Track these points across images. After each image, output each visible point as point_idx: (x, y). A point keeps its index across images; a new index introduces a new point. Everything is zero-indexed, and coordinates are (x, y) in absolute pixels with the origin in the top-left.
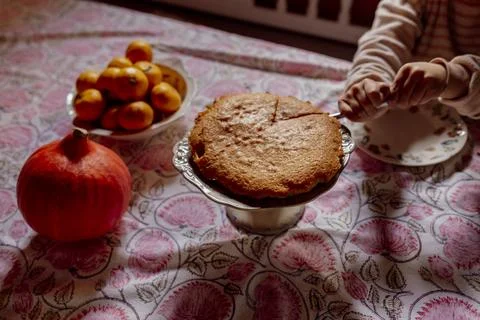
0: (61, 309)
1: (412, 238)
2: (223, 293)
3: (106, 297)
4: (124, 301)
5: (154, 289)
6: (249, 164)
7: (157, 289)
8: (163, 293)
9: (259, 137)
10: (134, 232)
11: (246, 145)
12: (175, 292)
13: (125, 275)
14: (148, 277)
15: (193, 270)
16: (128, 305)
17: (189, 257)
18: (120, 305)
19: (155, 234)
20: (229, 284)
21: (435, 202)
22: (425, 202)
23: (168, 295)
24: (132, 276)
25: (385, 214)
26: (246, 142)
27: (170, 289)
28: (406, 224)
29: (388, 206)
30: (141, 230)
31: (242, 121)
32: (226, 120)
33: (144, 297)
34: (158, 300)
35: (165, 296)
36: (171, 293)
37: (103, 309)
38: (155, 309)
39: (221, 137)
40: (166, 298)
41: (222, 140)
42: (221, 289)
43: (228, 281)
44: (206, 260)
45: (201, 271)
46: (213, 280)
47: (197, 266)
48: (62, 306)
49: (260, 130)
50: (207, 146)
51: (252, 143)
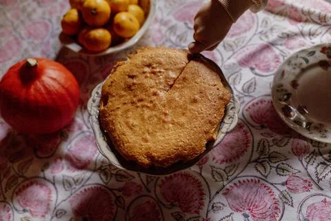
0: (20, 176)
1: (277, 208)
2: (113, 202)
3: (45, 178)
4: (54, 184)
5: (73, 182)
6: (131, 127)
7: (75, 183)
8: (78, 187)
9: (151, 102)
10: (79, 132)
11: (137, 107)
12: (85, 190)
13: (61, 165)
14: (74, 171)
15: (103, 177)
16: (56, 188)
17: (102, 166)
18: (51, 186)
19: (91, 138)
20: (120, 197)
21: (319, 180)
22: (309, 176)
23: (80, 190)
24: (65, 167)
25: (266, 177)
26: (139, 104)
27: (83, 186)
28: (279, 193)
29: (274, 169)
30: (83, 132)
31: (145, 81)
32: (133, 77)
33: (66, 186)
34: (73, 191)
35: (78, 189)
36: (82, 189)
37: (42, 185)
38: (69, 197)
39: (123, 93)
40: (78, 192)
41: (123, 96)
42: (114, 198)
43: (120, 194)
44: (112, 172)
45: (107, 180)
46: (111, 190)
47: (106, 174)
48: (21, 174)
49: (155, 94)
50: (110, 99)
51: (143, 106)
